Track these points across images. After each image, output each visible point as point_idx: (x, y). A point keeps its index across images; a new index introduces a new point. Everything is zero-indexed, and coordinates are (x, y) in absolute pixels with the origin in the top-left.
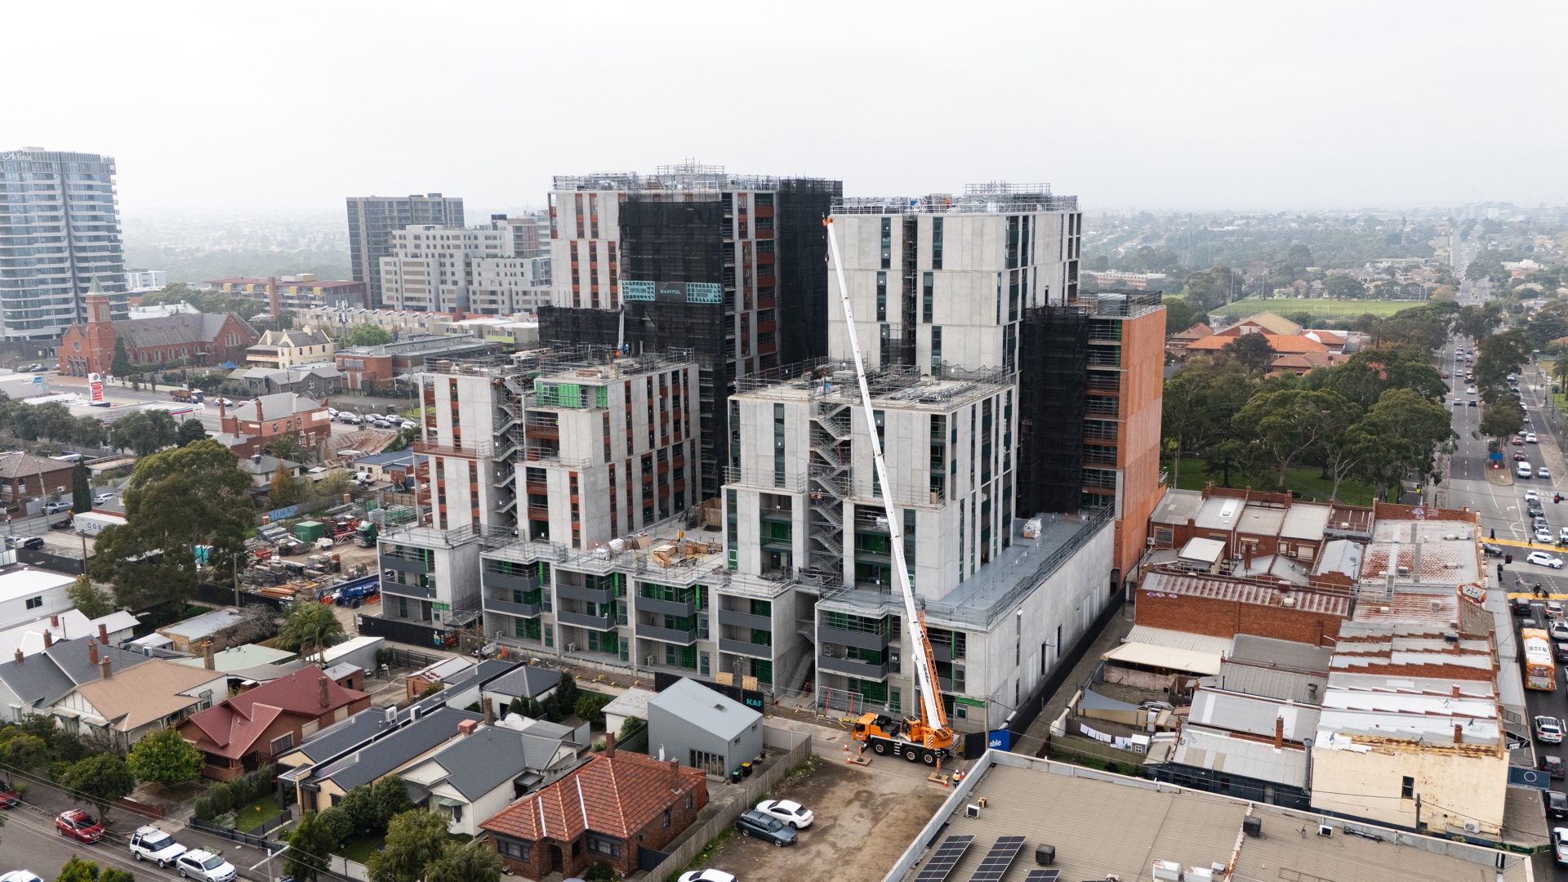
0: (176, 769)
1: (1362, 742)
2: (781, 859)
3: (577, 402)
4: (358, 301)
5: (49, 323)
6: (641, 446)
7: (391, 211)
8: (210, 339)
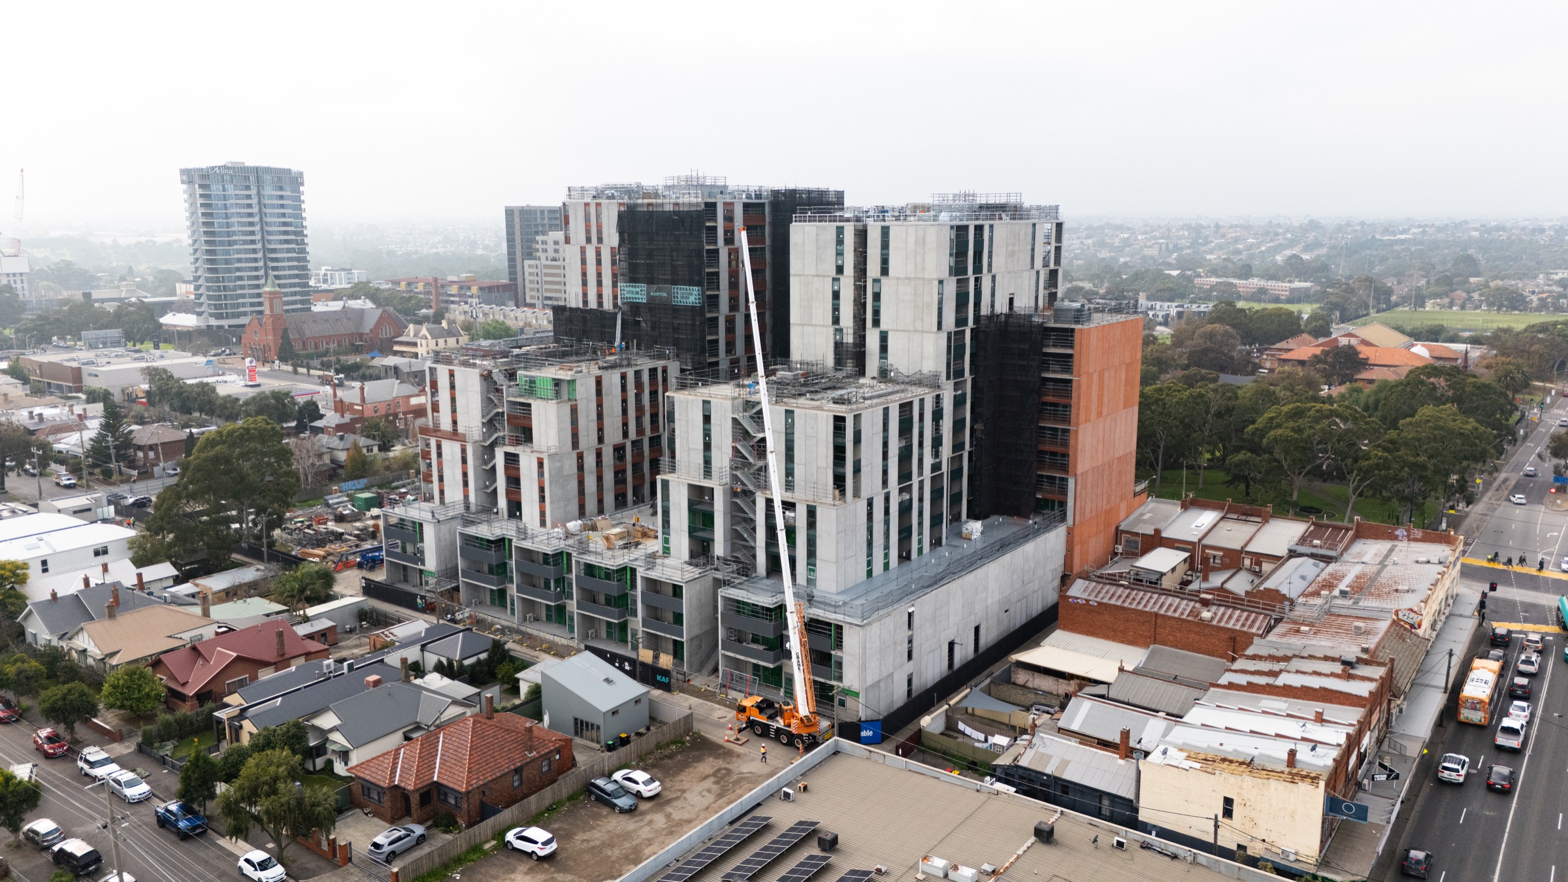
0: (139, 700)
1: (1196, 759)
2: (615, 824)
3: (551, 394)
4: (511, 300)
5: (245, 314)
6: (613, 435)
7: (543, 219)
8: (367, 331)
